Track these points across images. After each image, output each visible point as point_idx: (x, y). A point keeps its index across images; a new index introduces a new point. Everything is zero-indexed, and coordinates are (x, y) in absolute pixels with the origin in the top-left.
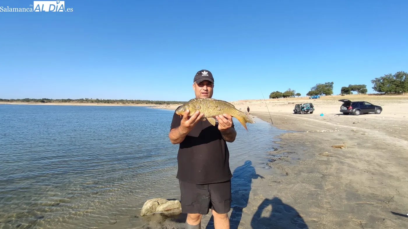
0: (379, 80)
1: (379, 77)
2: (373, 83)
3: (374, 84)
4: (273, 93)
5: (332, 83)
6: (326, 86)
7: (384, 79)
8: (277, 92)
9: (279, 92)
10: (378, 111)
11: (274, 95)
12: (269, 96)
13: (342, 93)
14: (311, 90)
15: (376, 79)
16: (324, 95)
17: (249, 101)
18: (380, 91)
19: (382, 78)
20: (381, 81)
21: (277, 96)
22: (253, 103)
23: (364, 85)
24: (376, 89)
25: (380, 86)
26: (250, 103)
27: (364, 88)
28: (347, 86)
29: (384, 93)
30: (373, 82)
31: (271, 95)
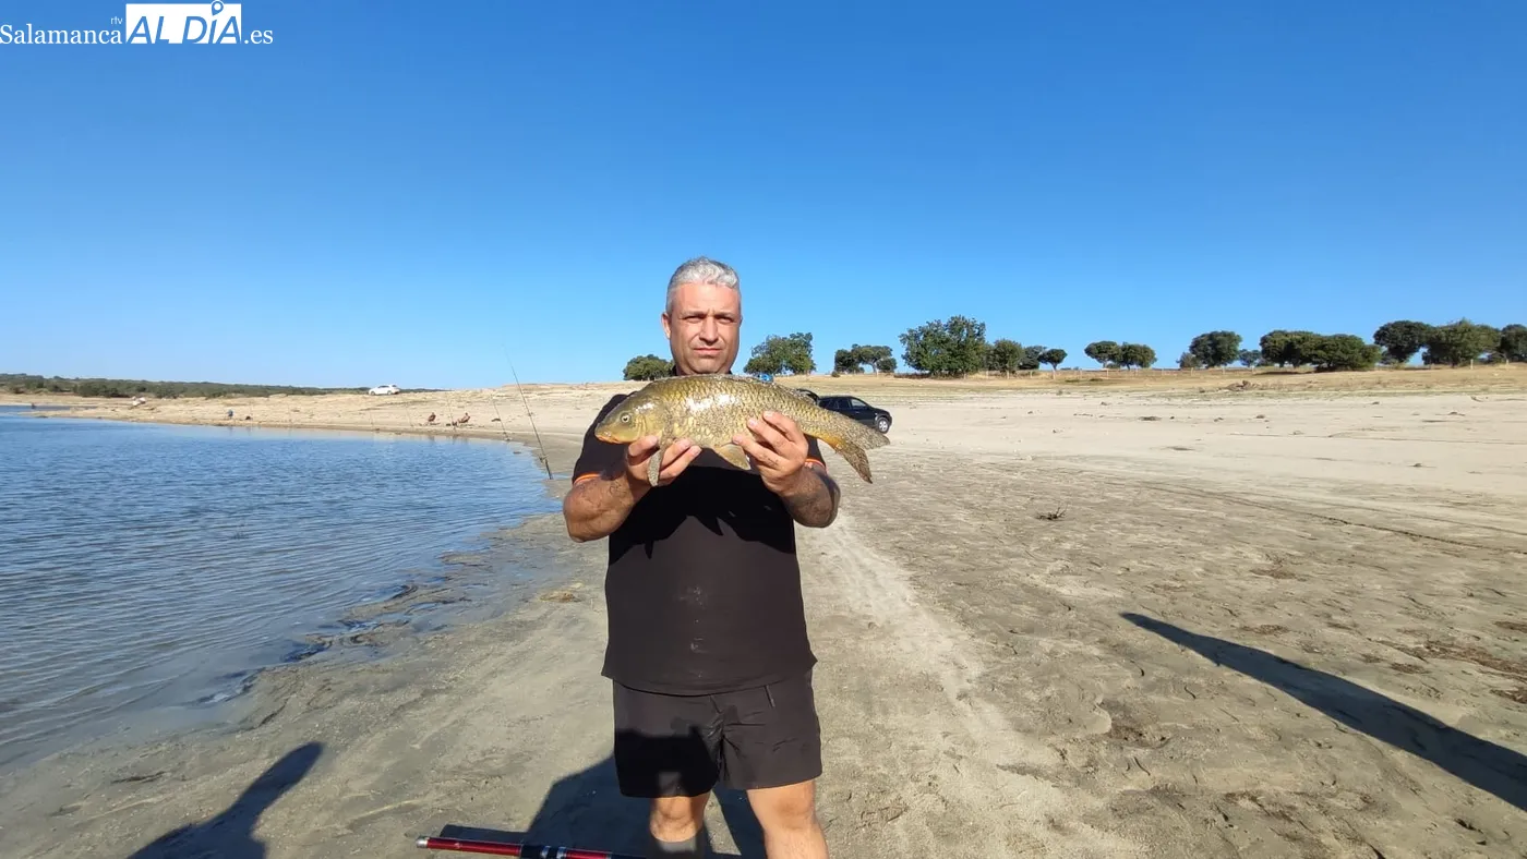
0: (917, 337)
1: (915, 327)
2: (904, 343)
3: (906, 345)
4: (636, 362)
5: (809, 337)
6: (794, 345)
7: (927, 334)
8: (650, 357)
9: (657, 358)
10: (883, 425)
11: (640, 366)
12: (624, 371)
13: (837, 369)
14: (753, 354)
15: (911, 331)
16: (789, 372)
17: (541, 389)
18: (918, 366)
19: (922, 330)
20: (921, 337)
21: (648, 372)
22: (551, 397)
23: (887, 348)
24: (911, 360)
25: (918, 353)
26: (544, 397)
27: (889, 358)
28: (849, 349)
29: (927, 372)
30: (904, 339)
31: (628, 368)
